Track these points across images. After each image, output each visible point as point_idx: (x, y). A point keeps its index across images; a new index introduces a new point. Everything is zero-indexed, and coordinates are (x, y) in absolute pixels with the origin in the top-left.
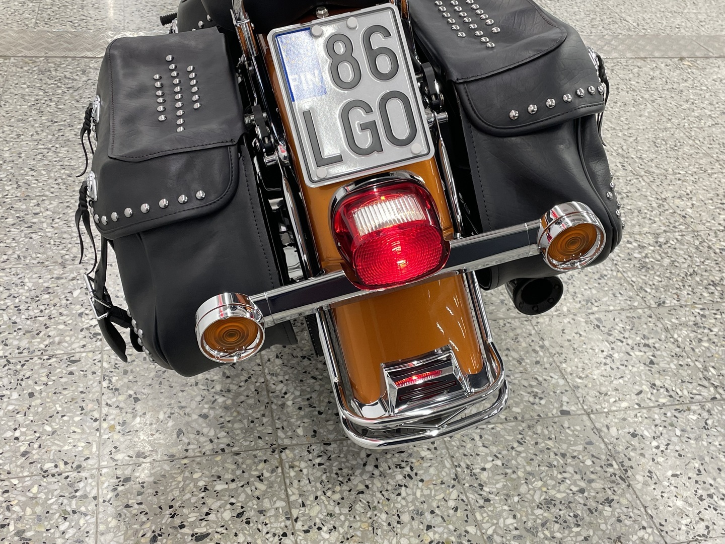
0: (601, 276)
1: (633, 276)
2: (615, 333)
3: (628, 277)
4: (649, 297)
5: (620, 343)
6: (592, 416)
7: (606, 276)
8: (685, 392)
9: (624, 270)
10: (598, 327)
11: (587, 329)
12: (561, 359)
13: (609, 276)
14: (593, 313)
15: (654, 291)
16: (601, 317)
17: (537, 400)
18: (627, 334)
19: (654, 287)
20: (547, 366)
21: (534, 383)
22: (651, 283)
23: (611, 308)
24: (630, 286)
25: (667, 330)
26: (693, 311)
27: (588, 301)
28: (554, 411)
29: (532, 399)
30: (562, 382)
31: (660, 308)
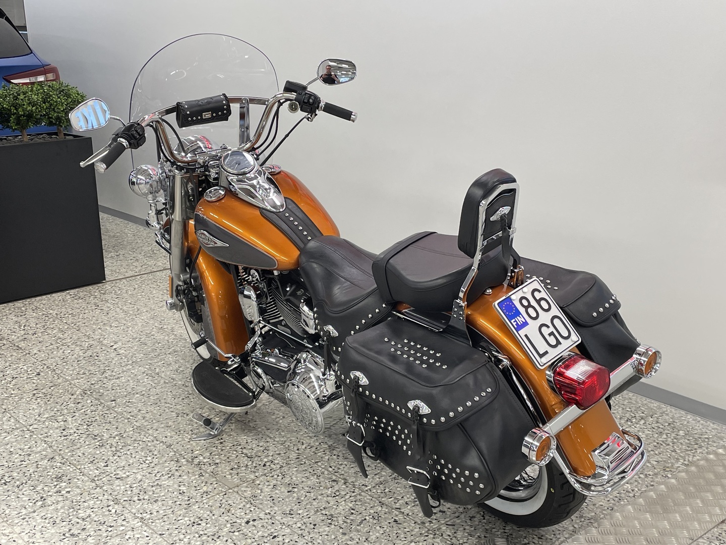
0: (92, 462)
1: (69, 469)
2: (85, 436)
3: (72, 468)
4: (59, 460)
5: (82, 432)
6: (99, 403)
7: (89, 463)
8: (47, 423)
9: (75, 471)
10: (95, 436)
11: (103, 433)
12: (117, 417)
13: (87, 464)
14: (99, 441)
15: (55, 465)
16: (93, 441)
17: (128, 401)
18: (78, 437)
19: (54, 467)
20: (124, 413)
21: (130, 406)
22: (56, 469)
23: (86, 447)
24: (72, 463)
25: (51, 447)
26: (29, 462)
27: (102, 446)
28: (119, 400)
29: (130, 400)
30: (116, 409)
31: (52, 457)
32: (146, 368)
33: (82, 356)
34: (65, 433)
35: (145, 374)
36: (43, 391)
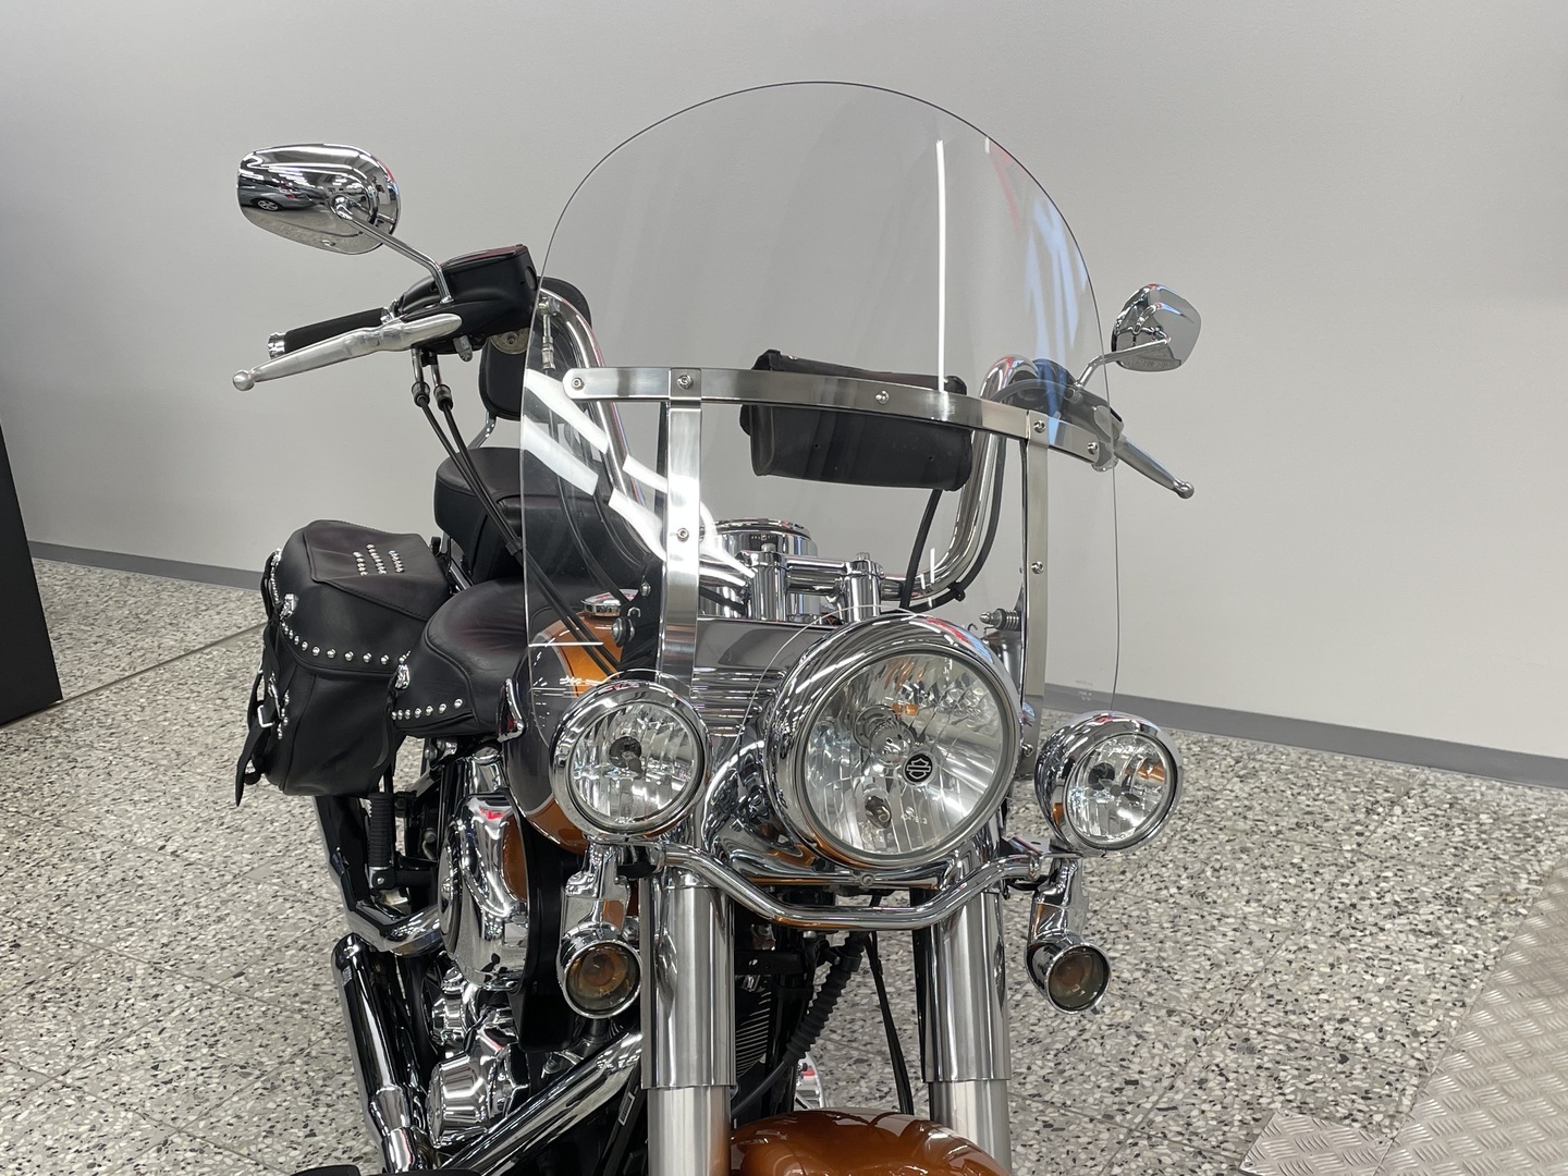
0: (272, 1132)
1: (222, 1162)
2: (216, 1073)
3: (229, 1156)
4: (186, 1144)
5: (205, 1065)
6: (209, 987)
7: (265, 1137)
8: (104, 1061)
9: (240, 1163)
10: (242, 1067)
11: (256, 1057)
12: (270, 1013)
13: (260, 1139)
14: (258, 1078)
15: (181, 1158)
16: (245, 1081)
17: (275, 969)
18: (201, 1079)
19: (183, 1164)
20: (283, 999)
21: (286, 979)
22: (189, 1168)
23: (235, 1099)
24: (220, 1144)
25: (145, 1116)
26: (110, 1164)
27: (273, 1087)
28: (251, 970)
29: (280, 966)
30: (257, 994)
31: (162, 1139)
32: (274, 884)
33: (102, 883)
34: (162, 1075)
35: (281, 900)
36: (50, 983)
